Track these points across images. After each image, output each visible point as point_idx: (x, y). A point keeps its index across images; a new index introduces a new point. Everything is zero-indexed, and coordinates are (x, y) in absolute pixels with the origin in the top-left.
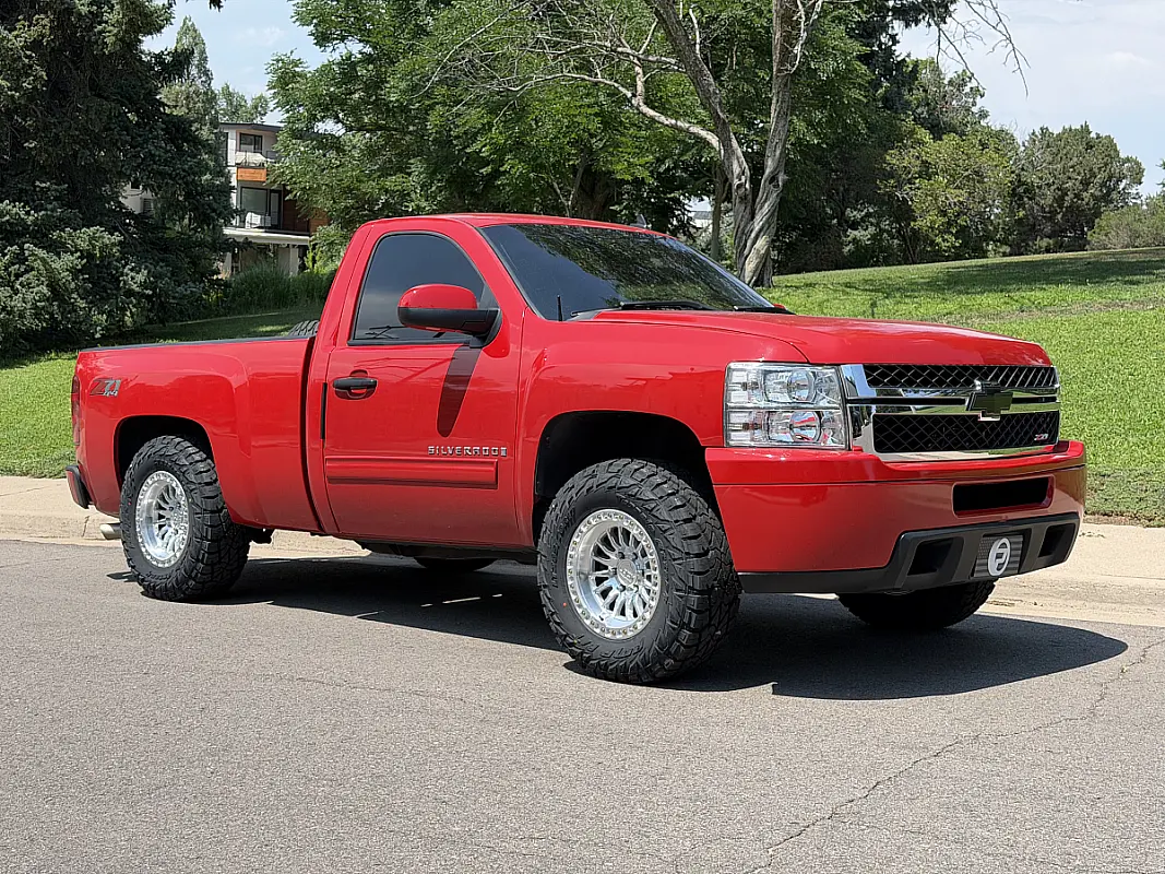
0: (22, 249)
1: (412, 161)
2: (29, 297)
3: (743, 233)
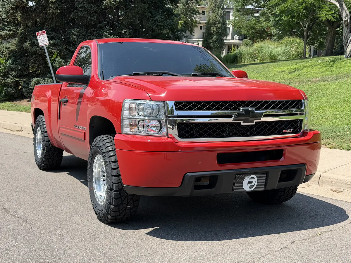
3: (347, 38)
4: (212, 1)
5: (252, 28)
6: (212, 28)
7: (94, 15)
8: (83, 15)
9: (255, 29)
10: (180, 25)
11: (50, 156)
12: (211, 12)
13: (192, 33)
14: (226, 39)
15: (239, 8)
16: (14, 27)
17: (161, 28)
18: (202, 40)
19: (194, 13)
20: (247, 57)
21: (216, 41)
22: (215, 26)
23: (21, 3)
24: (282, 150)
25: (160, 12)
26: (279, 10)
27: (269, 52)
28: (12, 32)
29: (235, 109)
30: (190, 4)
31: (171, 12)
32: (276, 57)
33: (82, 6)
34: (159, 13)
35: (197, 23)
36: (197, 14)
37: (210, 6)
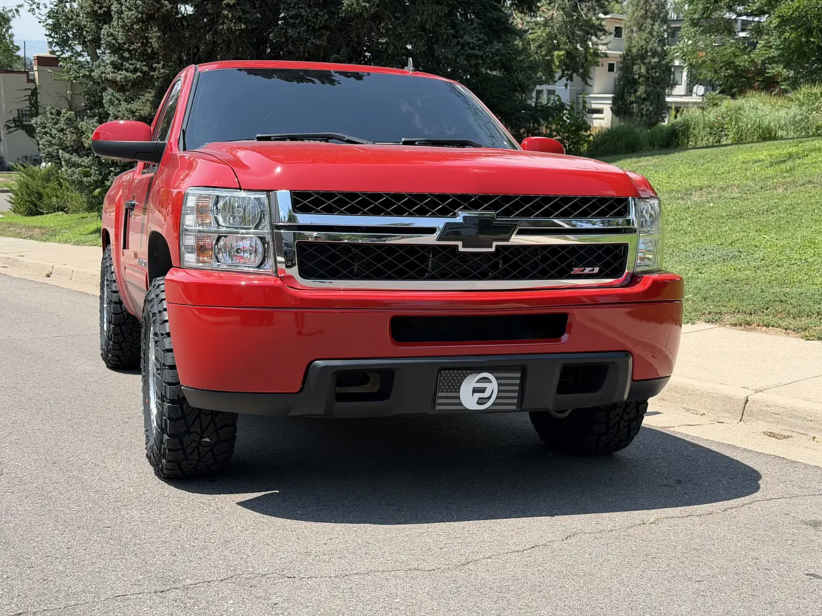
4: (639, 2)
5: (729, 64)
6: (636, 68)
7: (322, 35)
8: (297, 35)
9: (736, 68)
10: (556, 61)
12: (635, 29)
13: (588, 79)
14: (671, 95)
15: (696, 16)
16: (144, 63)
17: (478, 61)
18: (611, 96)
19: (592, 31)
20: (703, 133)
21: (644, 99)
22: (644, 64)
23: (158, 9)
24: (564, 317)
25: (476, 25)
26: (779, 17)
27: (756, 121)
28: (139, 74)
30: (582, 10)
31: (503, 23)
32: (773, 133)
33: (296, 14)
34: (473, 26)
35: (599, 56)
36: (599, 33)
37: (633, 15)
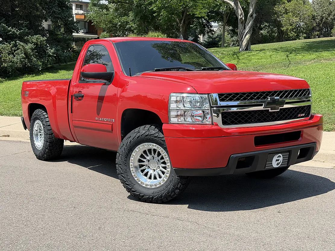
0: (16, 43)
1: (130, 12)
2: (19, 57)
3: (242, 33)
9: (113, 24)
11: (53, 147)
24: (300, 132)
29: (265, 98)
